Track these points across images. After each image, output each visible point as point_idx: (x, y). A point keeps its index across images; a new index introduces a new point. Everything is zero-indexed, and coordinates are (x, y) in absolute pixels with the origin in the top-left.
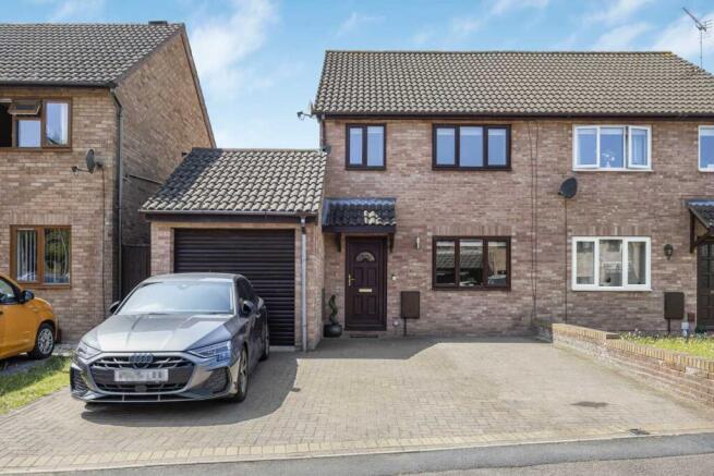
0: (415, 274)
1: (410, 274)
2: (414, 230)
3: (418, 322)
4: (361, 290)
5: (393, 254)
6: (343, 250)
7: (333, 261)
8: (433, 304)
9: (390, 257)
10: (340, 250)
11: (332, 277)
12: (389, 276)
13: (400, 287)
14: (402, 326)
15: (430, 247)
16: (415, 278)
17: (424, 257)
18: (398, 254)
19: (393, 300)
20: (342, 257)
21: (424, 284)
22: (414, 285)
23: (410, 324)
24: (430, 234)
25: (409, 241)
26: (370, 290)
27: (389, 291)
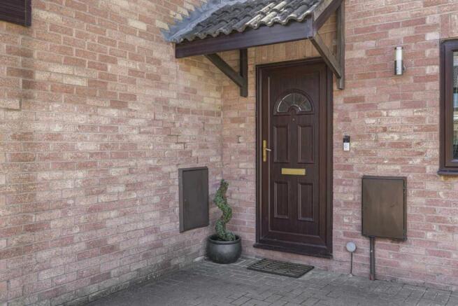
0: (396, 137)
1: (386, 137)
2: (394, 34)
3: (403, 249)
4: (285, 171)
5: (346, 94)
6: (251, 92)
7: (234, 114)
8: (440, 211)
9: (338, 100)
10: (244, 93)
11: (233, 145)
12: (336, 140)
13: (362, 167)
14: (366, 253)
15: (435, 69)
16: (395, 145)
17: (418, 96)
18: (356, 92)
19: (345, 195)
20: (249, 105)
21: (417, 161)
22: (394, 161)
23: (385, 251)
24: (433, 36)
25: (379, 60)
26: (302, 172)
27: (338, 175)
